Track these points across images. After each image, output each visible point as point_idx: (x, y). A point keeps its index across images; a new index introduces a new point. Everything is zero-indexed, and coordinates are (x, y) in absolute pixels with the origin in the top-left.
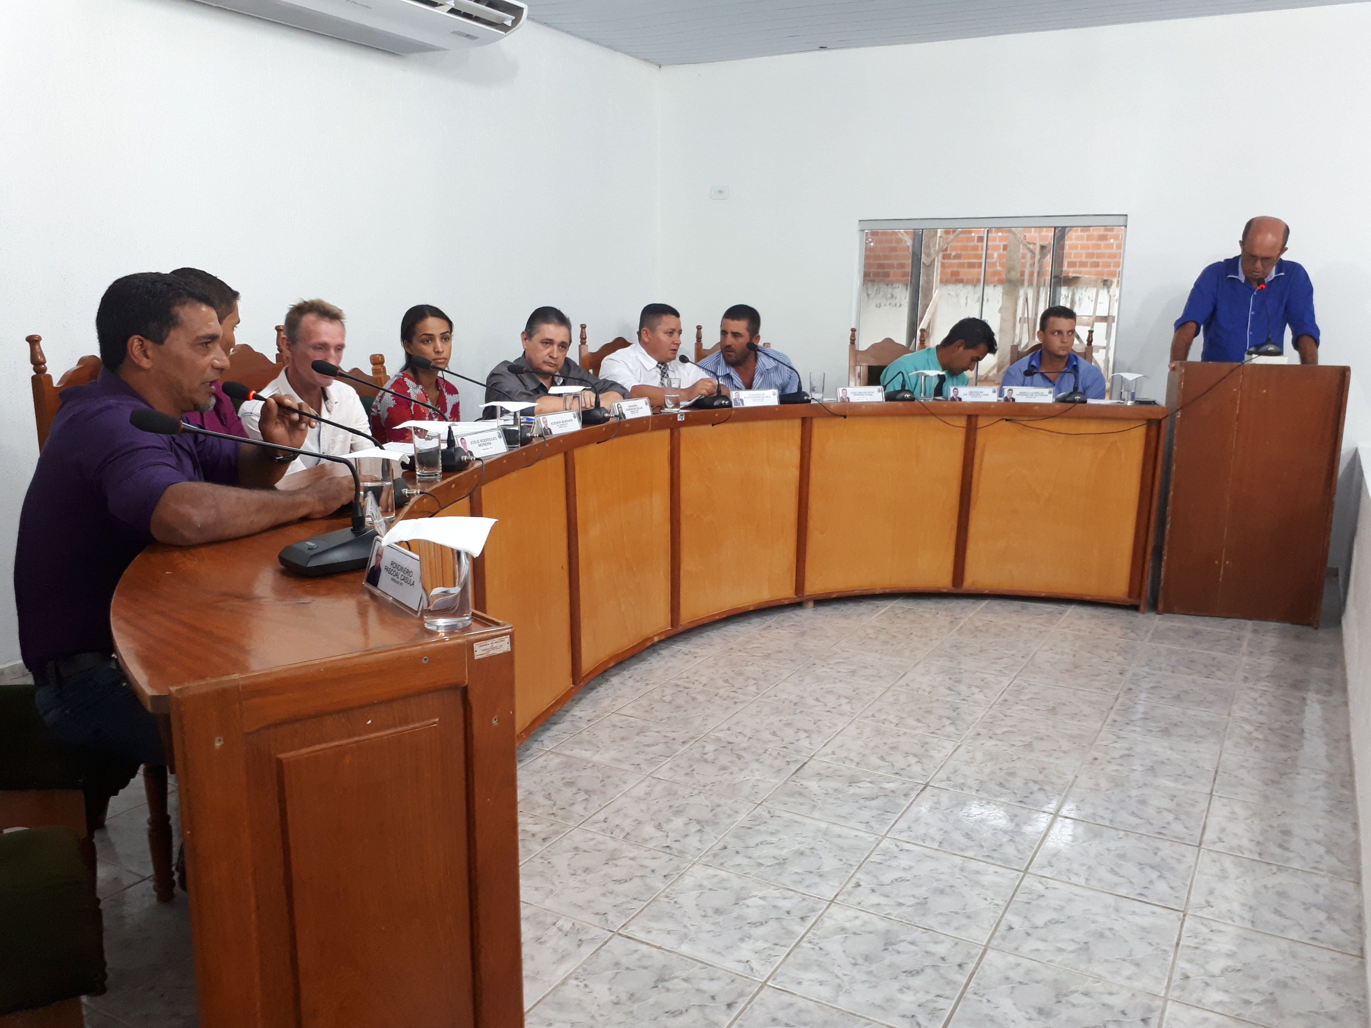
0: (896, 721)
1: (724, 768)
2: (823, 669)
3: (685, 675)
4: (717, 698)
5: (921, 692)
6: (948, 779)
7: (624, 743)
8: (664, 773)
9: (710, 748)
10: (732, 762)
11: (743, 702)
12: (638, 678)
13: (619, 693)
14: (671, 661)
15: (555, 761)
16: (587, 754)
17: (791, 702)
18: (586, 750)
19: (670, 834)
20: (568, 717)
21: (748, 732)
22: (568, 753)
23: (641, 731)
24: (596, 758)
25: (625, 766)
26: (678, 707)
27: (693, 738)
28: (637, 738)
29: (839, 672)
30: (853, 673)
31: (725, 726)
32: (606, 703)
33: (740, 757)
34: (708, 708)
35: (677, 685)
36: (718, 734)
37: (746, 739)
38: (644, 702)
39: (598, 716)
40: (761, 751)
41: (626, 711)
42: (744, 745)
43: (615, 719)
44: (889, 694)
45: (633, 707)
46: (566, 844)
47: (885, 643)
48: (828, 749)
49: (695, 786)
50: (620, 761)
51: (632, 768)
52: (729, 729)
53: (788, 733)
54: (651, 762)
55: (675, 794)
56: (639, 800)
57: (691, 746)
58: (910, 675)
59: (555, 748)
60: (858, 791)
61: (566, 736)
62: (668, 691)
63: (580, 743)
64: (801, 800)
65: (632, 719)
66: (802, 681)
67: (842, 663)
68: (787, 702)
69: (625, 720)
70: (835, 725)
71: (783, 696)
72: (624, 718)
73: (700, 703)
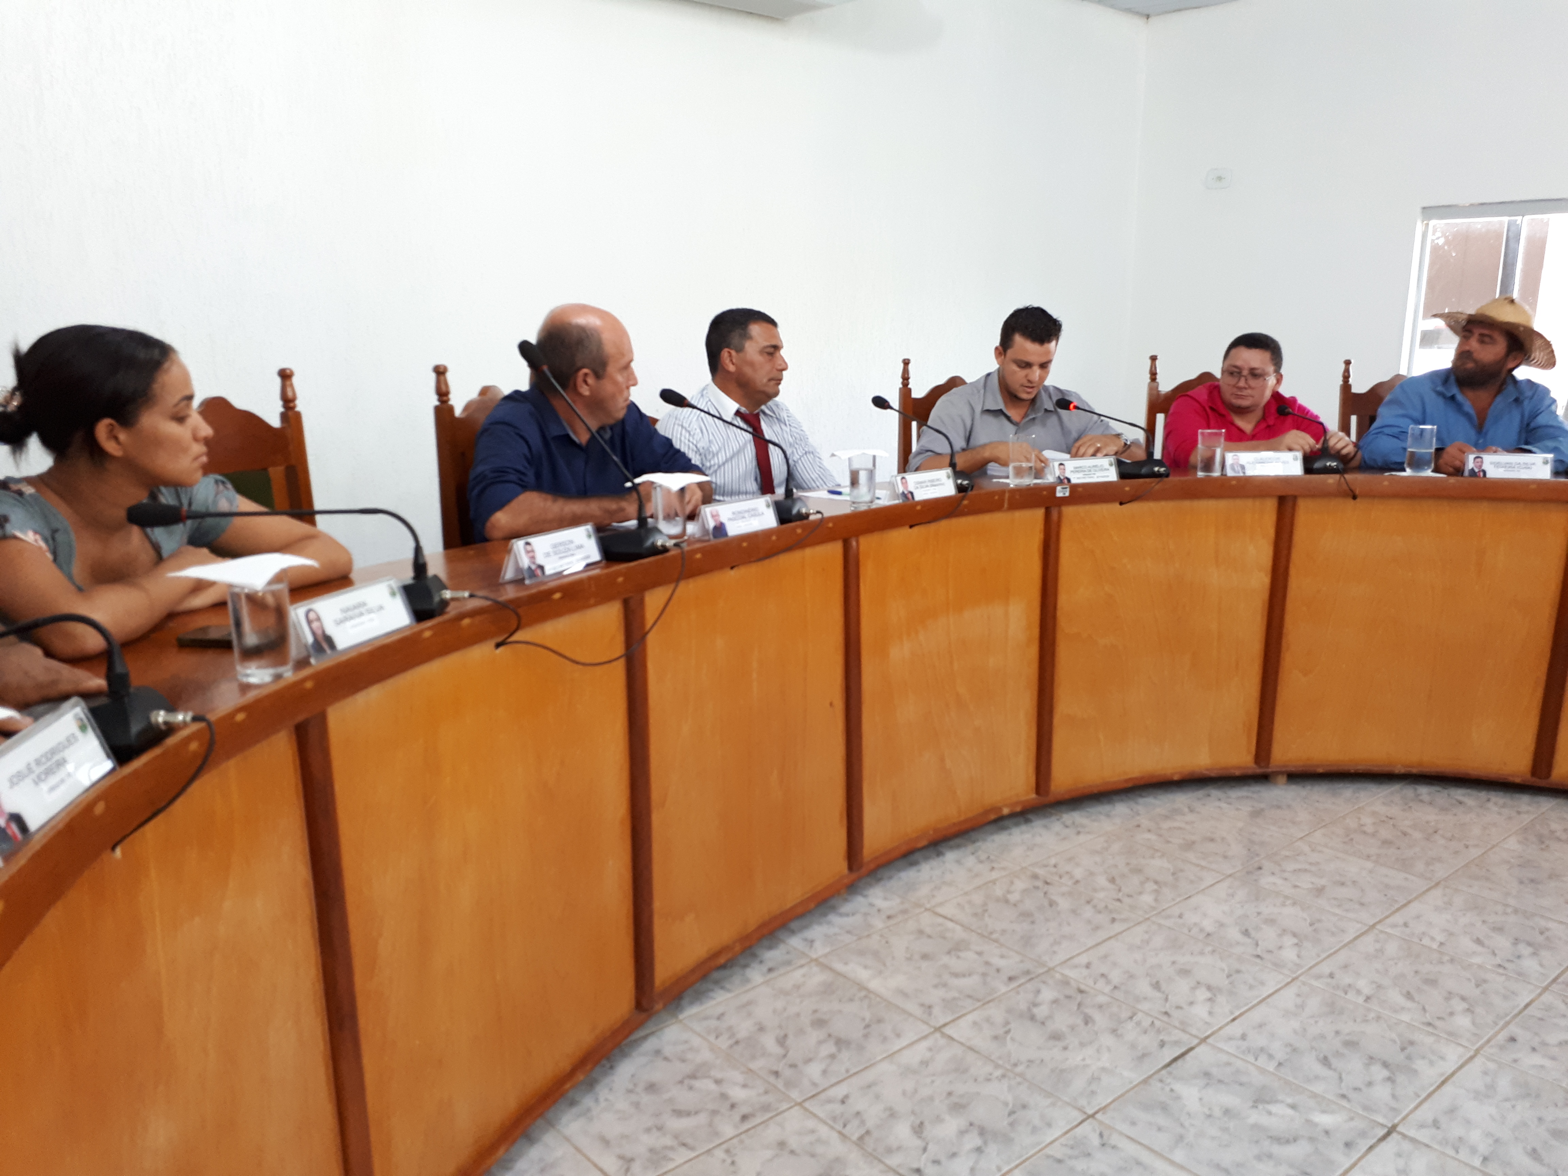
0: (1367, 991)
1: (1056, 1037)
2: (1272, 879)
3: (1053, 861)
4: (1088, 908)
5: (1426, 941)
6: (1436, 1124)
7: (924, 965)
8: (962, 1030)
9: (1048, 994)
10: (1072, 1027)
11: (1124, 920)
12: (983, 856)
13: (948, 878)
14: (1041, 835)
15: (817, 978)
16: (863, 974)
17: (1202, 930)
18: (866, 967)
19: (930, 1147)
21: (1116, 976)
22: (839, 966)
23: (957, 948)
24: (875, 984)
25: (911, 1007)
26: (1026, 915)
27: (1028, 972)
28: (945, 959)
29: (1296, 887)
30: (1319, 891)
31: (1083, 959)
32: (924, 891)
33: (1087, 1020)
34: (1069, 924)
35: (1035, 877)
36: (1068, 972)
37: (1110, 987)
38: (978, 898)
39: (905, 912)
40: (1125, 1015)
41: (948, 910)
42: (1102, 999)
43: (926, 920)
44: (1369, 939)
45: (959, 904)
46: (772, 1133)
47: (1386, 843)
48: (1236, 1029)
49: (1000, 1062)
50: (905, 995)
51: (918, 1012)
52: (1088, 966)
53: (1181, 988)
54: (949, 1004)
55: (966, 1071)
56: (908, 1071)
57: (1020, 986)
58: (1415, 908)
59: (826, 956)
60: (1265, 1120)
62: (1020, 885)
63: (861, 953)
64: (1162, 1120)
65: (950, 925)
66: (1233, 895)
67: (1306, 870)
68: (1195, 931)
69: (940, 925)
70: (1262, 983)
71: (1192, 918)
72: (940, 920)
73: (1059, 913)
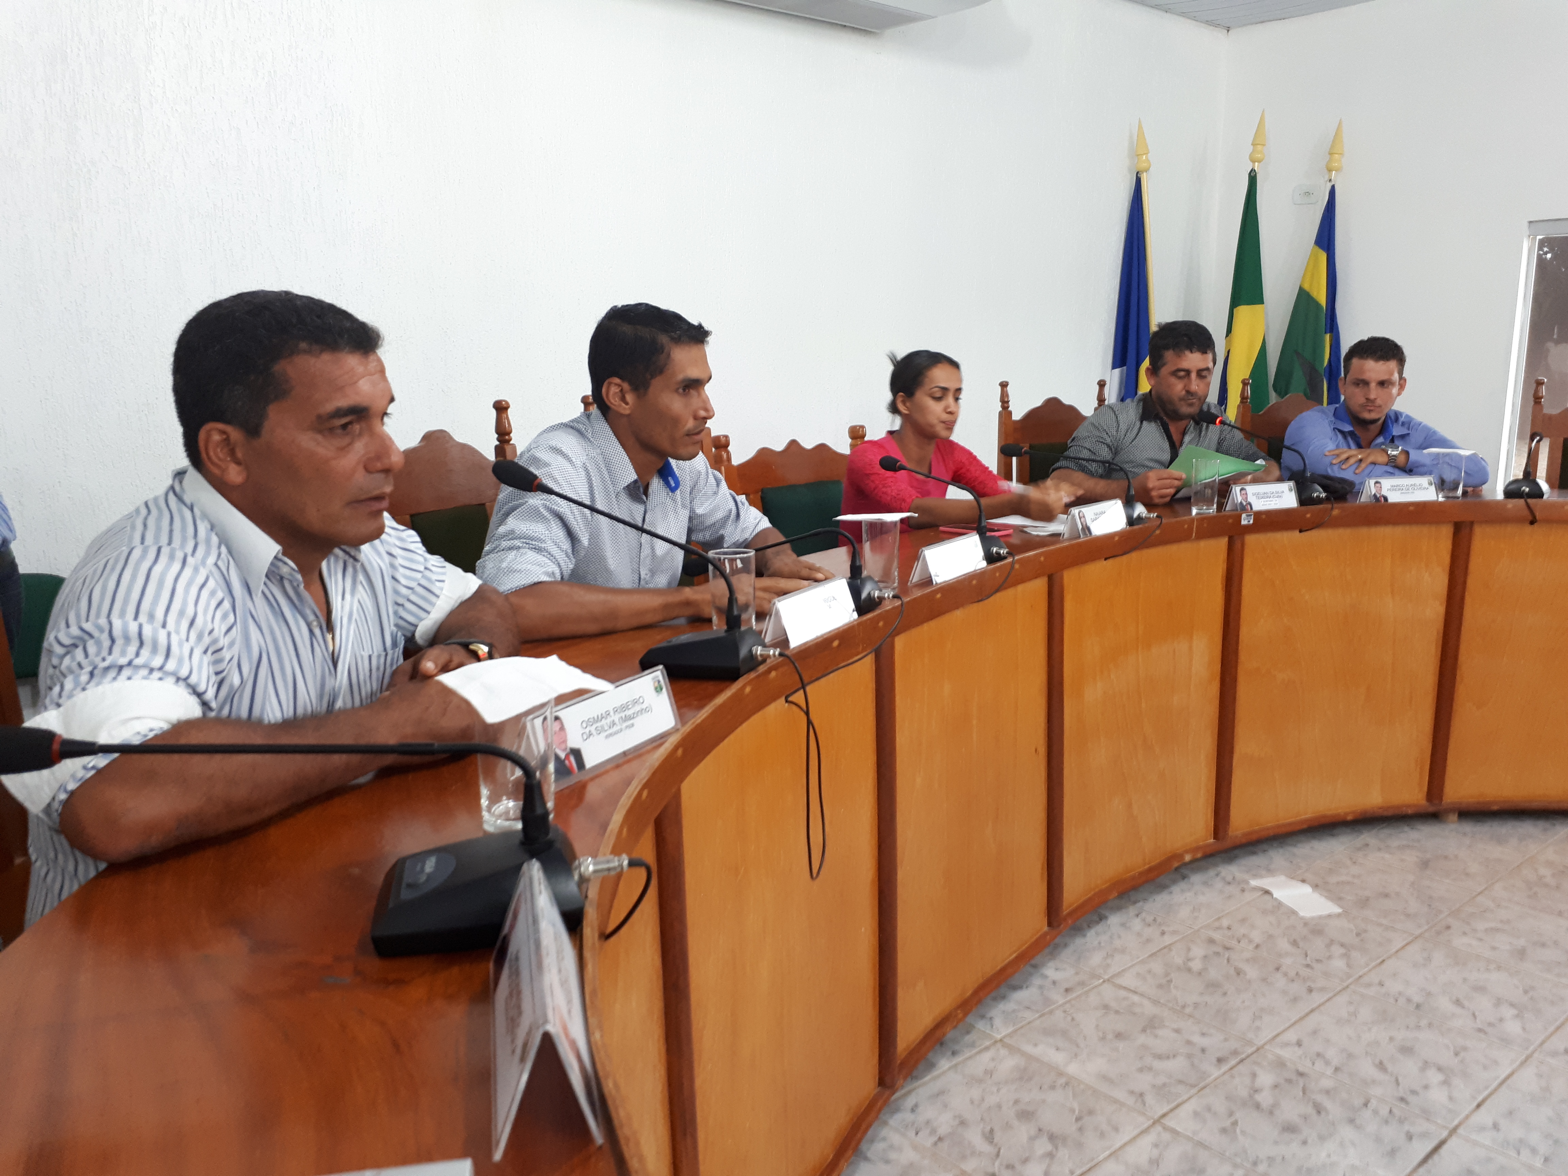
1: (1290, 1129)
2: (1465, 940)
3: (1225, 923)
4: (1279, 976)
7: (1121, 1045)
8: (1183, 1122)
9: (1266, 1079)
10: (1305, 1118)
11: (1322, 989)
12: (1149, 919)
13: (1117, 943)
14: (1203, 894)
15: (1007, 1063)
16: (1058, 1058)
17: (1409, 1000)
18: (1057, 1049)
20: (1037, 981)
21: (1333, 1056)
22: (1029, 1049)
23: (1151, 1025)
24: (1073, 1069)
25: (1120, 1094)
26: (1213, 986)
27: (1235, 1053)
28: (1142, 1039)
29: (1494, 948)
31: (1291, 1036)
32: (1096, 959)
33: (1319, 1109)
34: (1264, 995)
35: (1211, 941)
36: (1280, 1052)
37: (1331, 1069)
38: (1157, 967)
39: (1082, 984)
40: (1358, 1102)
41: (1128, 980)
42: (1327, 1083)
43: (1108, 993)
45: (1138, 974)
48: (1485, 1117)
49: (1238, 1160)
50: (1110, 1081)
51: (1130, 1101)
52: (1299, 1044)
53: (1409, 1067)
54: (1161, 1090)
57: (1231, 1069)
59: (1010, 1035)
61: (1029, 1015)
62: (1198, 951)
63: (1048, 1032)
65: (1136, 998)
66: (1429, 959)
67: (1497, 930)
68: (1402, 1001)
69: (1125, 999)
70: (1496, 1062)
71: (1394, 987)
72: (1123, 993)
73: (1249, 982)
